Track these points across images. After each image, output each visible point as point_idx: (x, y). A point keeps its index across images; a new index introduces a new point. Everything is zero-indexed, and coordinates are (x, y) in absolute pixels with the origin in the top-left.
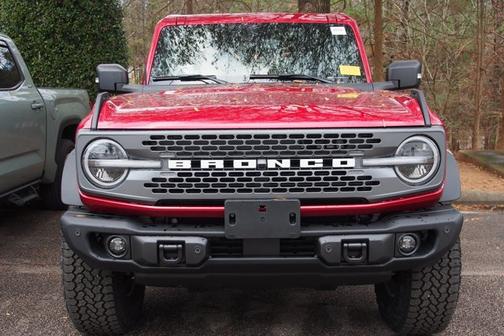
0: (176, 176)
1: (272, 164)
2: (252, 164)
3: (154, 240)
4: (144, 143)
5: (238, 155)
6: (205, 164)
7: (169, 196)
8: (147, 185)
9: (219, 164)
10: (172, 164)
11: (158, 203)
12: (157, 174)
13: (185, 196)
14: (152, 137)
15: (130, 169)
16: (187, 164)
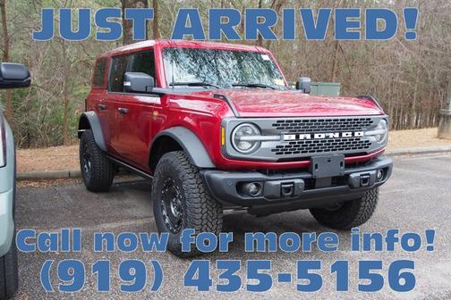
0: (288, 144)
1: (331, 135)
2: (323, 136)
3: (279, 183)
4: (274, 125)
5: (317, 131)
6: (302, 137)
7: (284, 156)
8: (273, 150)
9: (309, 136)
10: (286, 137)
11: (278, 161)
12: (279, 144)
13: (292, 156)
14: (278, 122)
15: (261, 141)
16: (293, 137)
